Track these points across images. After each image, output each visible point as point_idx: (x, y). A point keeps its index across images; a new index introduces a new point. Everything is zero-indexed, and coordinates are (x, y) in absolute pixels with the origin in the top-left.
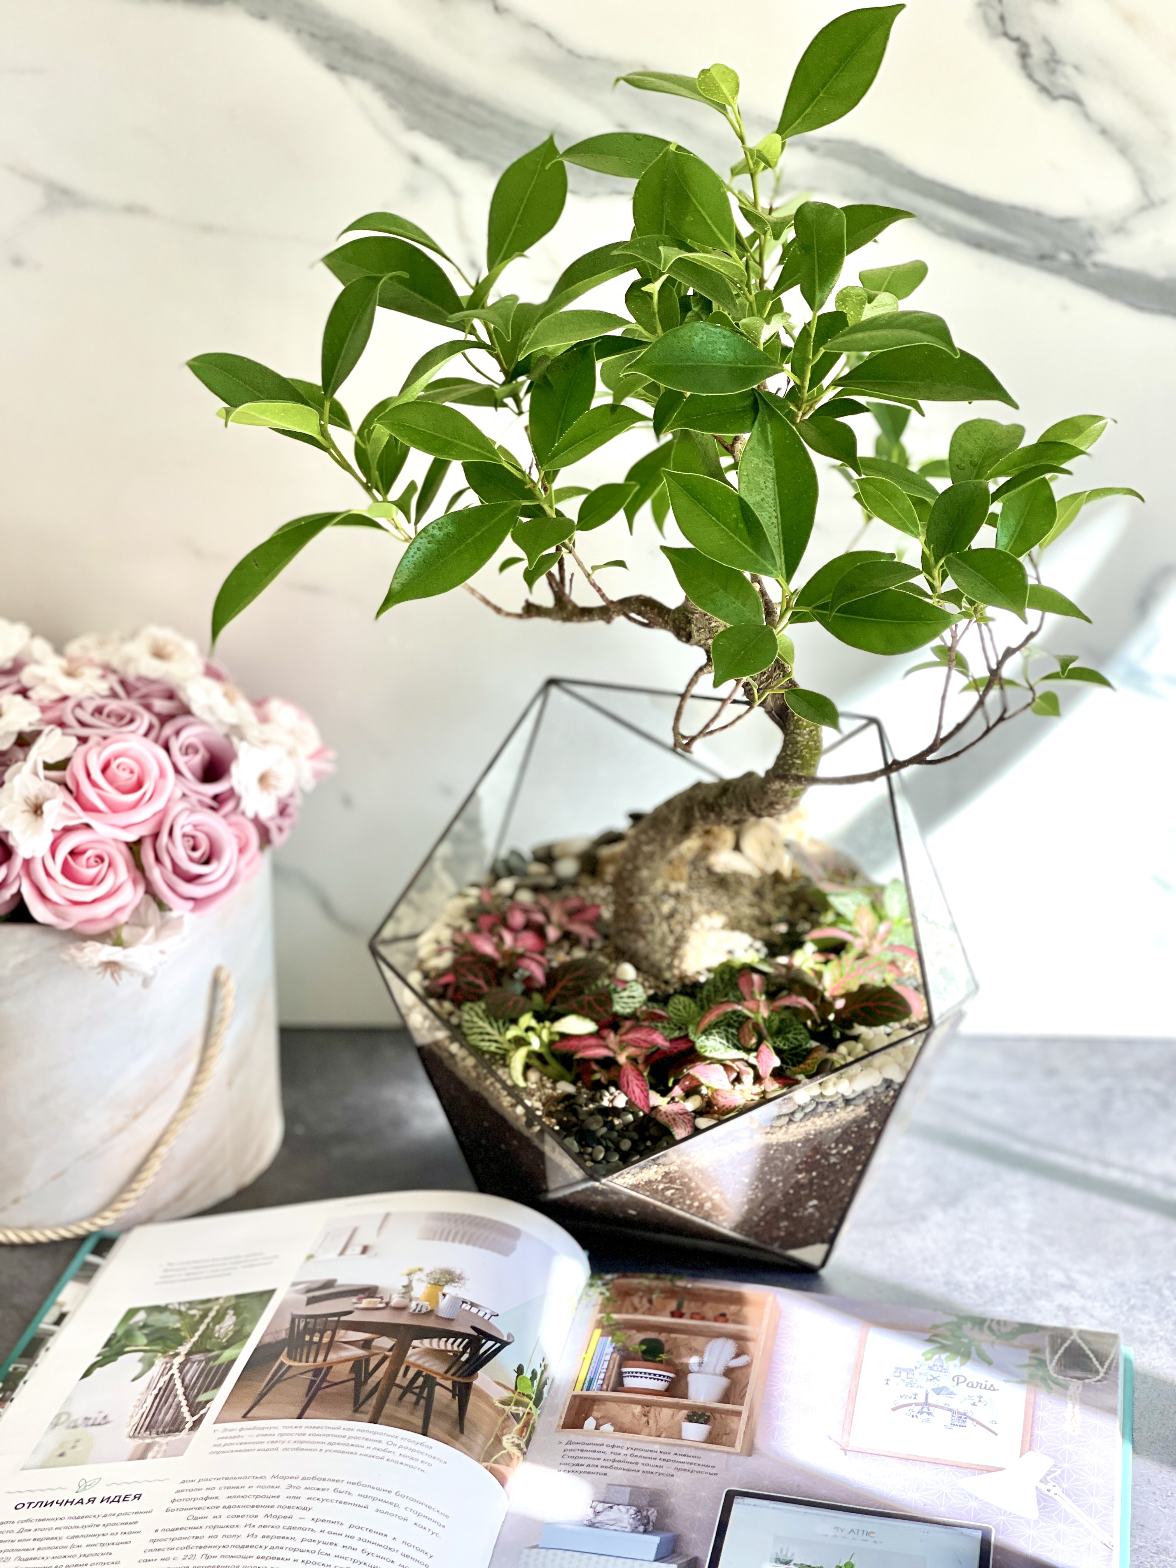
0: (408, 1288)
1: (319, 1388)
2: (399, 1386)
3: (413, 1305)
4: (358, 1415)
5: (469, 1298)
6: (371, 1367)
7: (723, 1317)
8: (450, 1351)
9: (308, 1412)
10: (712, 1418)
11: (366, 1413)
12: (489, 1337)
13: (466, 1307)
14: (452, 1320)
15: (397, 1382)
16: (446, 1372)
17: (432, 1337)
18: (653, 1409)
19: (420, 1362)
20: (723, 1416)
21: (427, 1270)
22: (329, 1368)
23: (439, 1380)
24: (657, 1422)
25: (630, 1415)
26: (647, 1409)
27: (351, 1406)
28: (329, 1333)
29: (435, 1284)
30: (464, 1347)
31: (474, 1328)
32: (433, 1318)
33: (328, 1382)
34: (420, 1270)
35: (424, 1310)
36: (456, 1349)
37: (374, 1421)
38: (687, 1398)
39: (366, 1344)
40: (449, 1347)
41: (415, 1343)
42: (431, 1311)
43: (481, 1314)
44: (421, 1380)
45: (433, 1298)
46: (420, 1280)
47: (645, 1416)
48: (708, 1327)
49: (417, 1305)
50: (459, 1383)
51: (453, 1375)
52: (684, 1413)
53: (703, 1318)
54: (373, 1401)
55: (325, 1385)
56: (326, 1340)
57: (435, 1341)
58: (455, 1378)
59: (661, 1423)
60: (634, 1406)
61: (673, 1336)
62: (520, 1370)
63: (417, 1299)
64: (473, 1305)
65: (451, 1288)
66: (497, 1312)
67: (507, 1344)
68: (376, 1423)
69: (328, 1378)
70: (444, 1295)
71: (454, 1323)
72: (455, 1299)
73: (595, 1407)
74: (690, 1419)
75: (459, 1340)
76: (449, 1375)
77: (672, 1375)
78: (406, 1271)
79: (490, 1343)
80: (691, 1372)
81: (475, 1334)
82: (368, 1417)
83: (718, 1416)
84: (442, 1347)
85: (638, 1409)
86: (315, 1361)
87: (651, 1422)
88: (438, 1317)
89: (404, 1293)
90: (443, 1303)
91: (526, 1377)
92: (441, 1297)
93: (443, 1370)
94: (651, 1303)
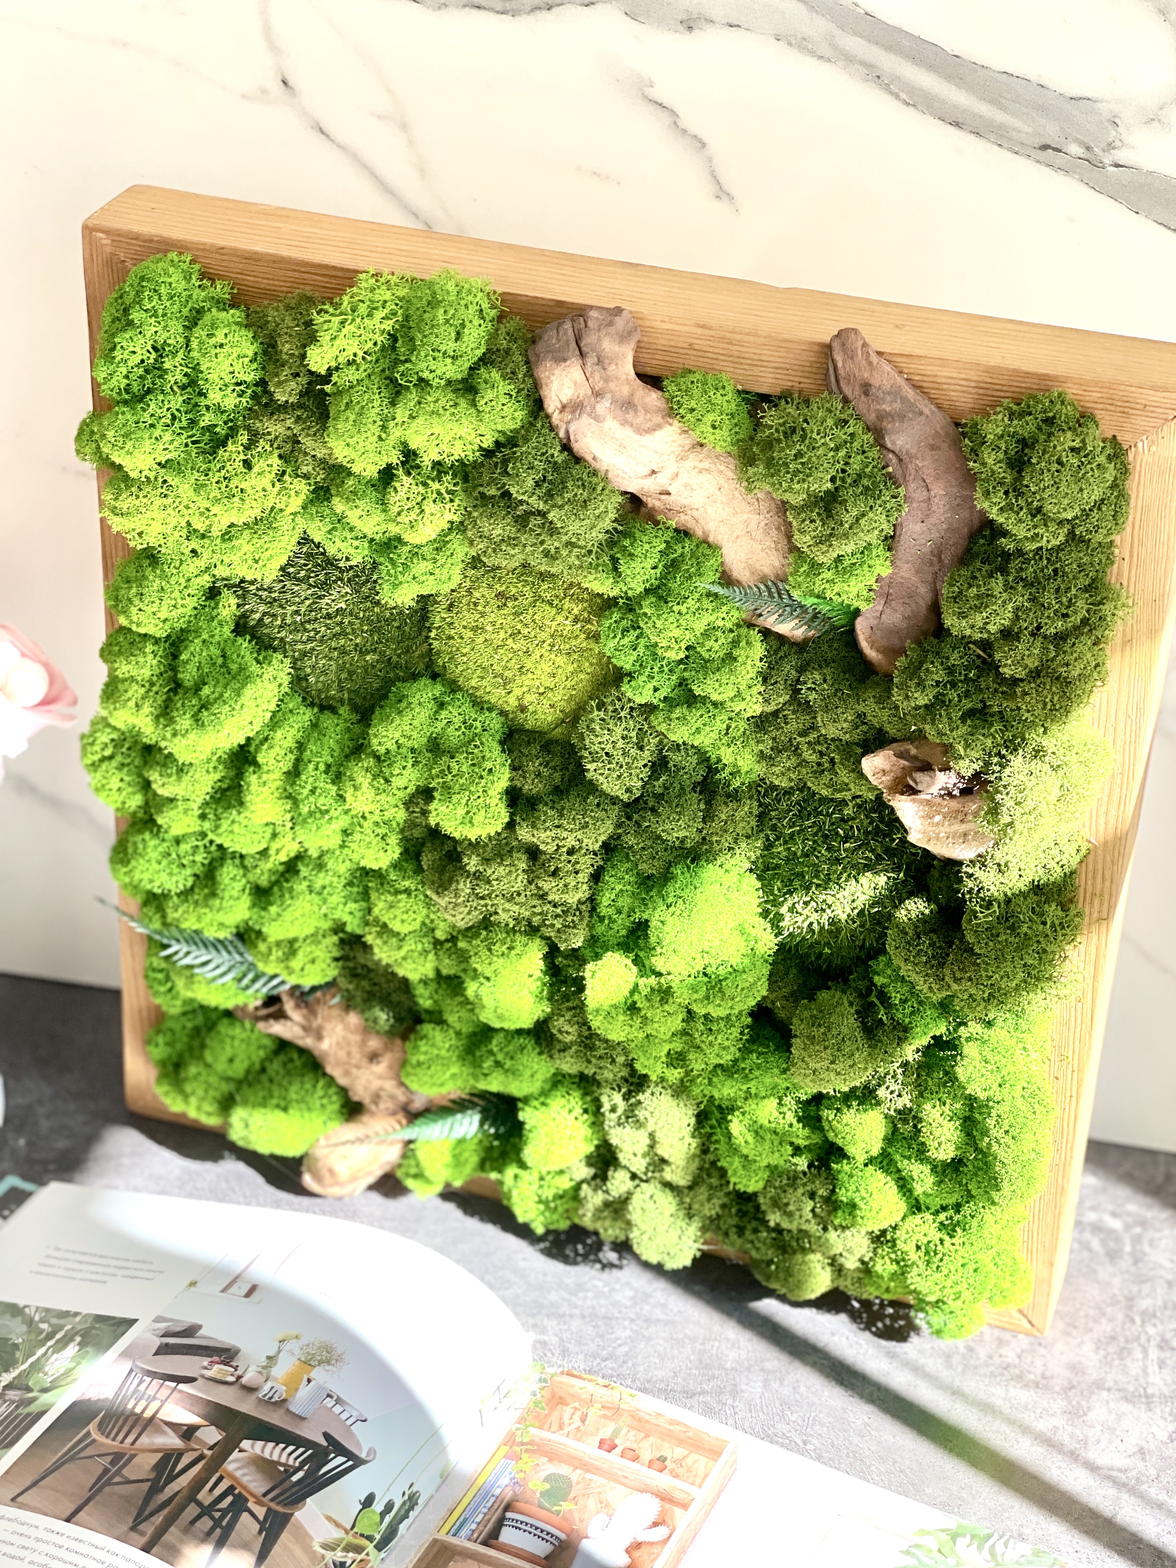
0: (272, 1360)
1: (109, 1483)
2: (199, 1504)
3: (266, 1388)
4: (133, 1535)
5: (338, 1391)
6: (180, 1467)
7: (660, 1464)
8: (282, 1464)
9: (81, 1514)
11: (143, 1534)
12: (341, 1450)
13: (329, 1403)
14: (302, 1419)
15: (200, 1497)
16: (265, 1495)
23: (250, 1505)
28: (157, 1403)
29: (305, 1363)
30: (301, 1463)
31: (326, 1436)
32: (282, 1411)
33: (123, 1476)
34: (297, 1337)
35: (276, 1398)
36: (291, 1462)
39: (188, 1432)
40: (283, 1459)
41: (246, 1444)
43: (344, 1416)
44: (230, 1499)
45: (293, 1382)
46: (292, 1353)
48: (637, 1472)
49: (272, 1388)
50: (276, 1512)
51: (272, 1500)
53: (636, 1459)
54: (158, 1519)
55: (117, 1479)
56: (148, 1413)
58: (273, 1505)
61: (588, 1477)
62: (368, 1502)
63: (275, 1379)
64: (339, 1401)
65: (323, 1372)
66: (366, 1415)
67: (364, 1462)
68: (148, 1552)
69: (125, 1472)
70: (309, 1381)
71: (305, 1423)
72: (321, 1388)
73: (452, 1563)
75: (301, 1450)
76: (266, 1500)
77: (562, 1537)
78: (281, 1337)
79: (341, 1459)
80: (587, 1538)
81: (325, 1444)
82: (143, 1540)
84: (275, 1457)
86: (122, 1442)
88: (288, 1410)
89: (264, 1368)
90: (304, 1392)
91: (373, 1512)
92: (305, 1382)
93: (263, 1490)
94: (583, 1421)
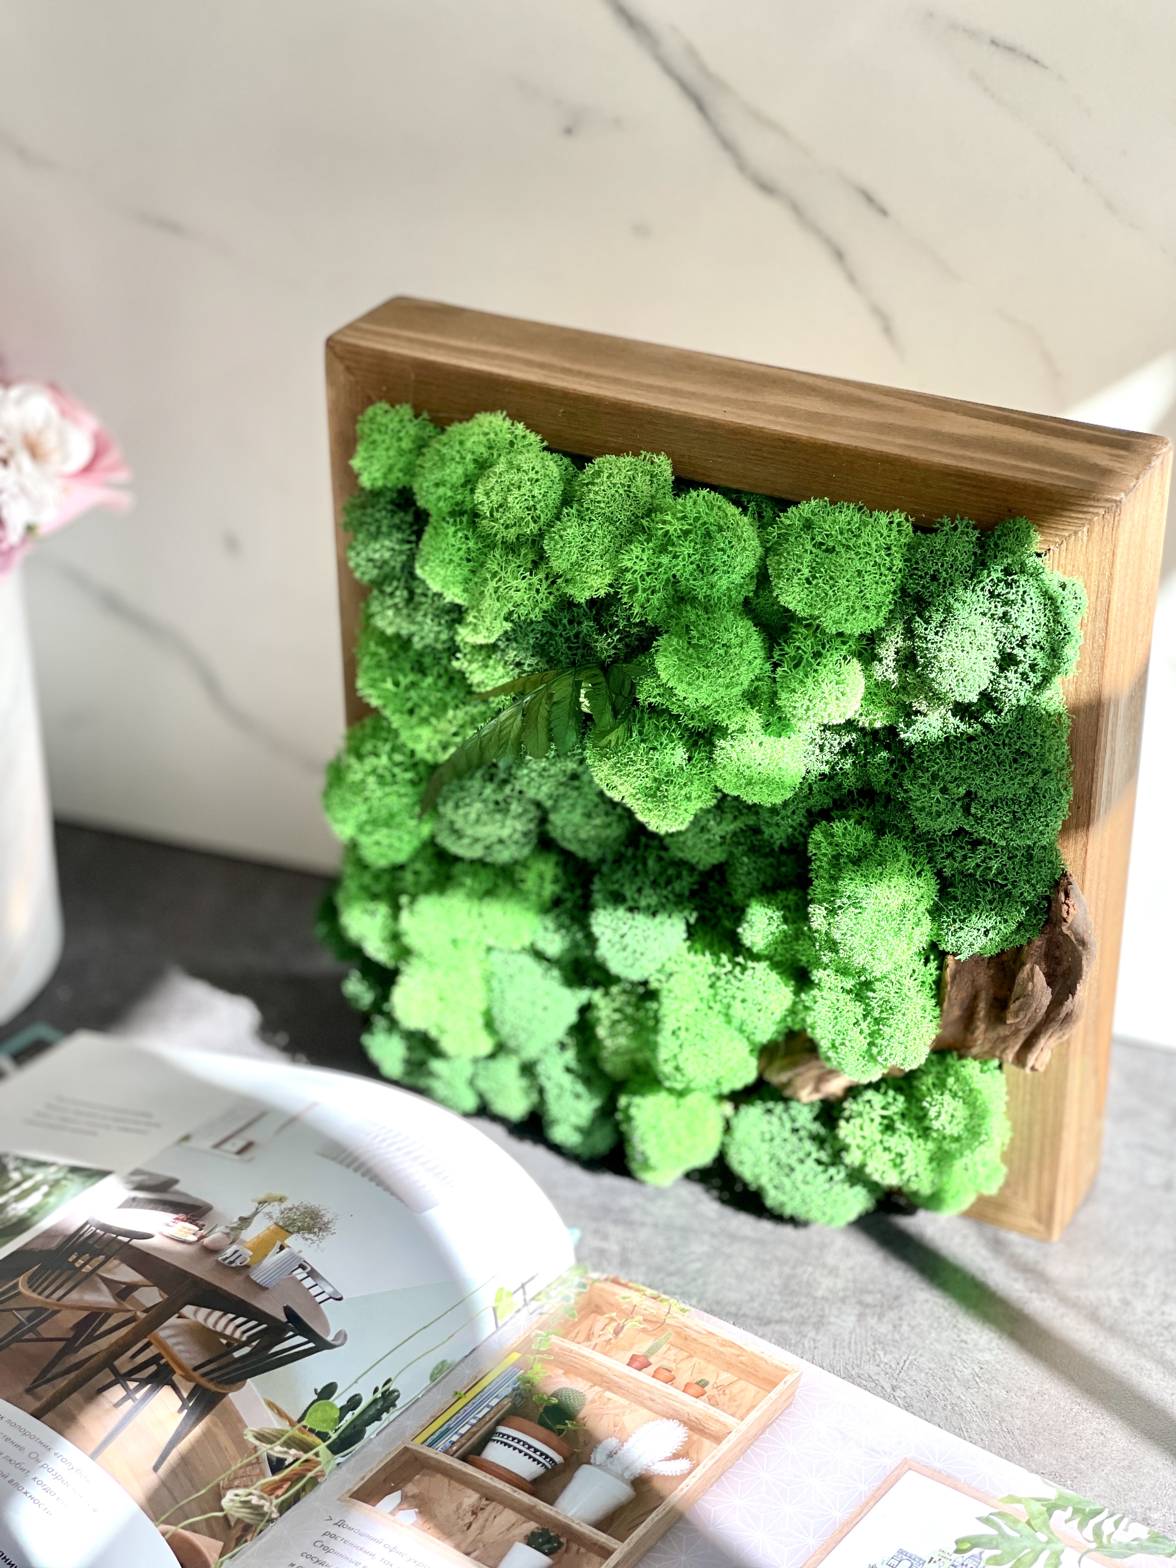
0: (245, 1222)
1: (18, 1340)
2: (114, 1371)
3: (229, 1251)
4: (28, 1398)
5: (314, 1262)
6: (105, 1327)
7: (698, 1388)
8: (225, 1337)
10: (564, 1548)
11: (38, 1398)
12: (303, 1328)
13: (300, 1274)
14: (263, 1288)
15: (117, 1363)
16: (196, 1369)
17: (215, 1309)
18: (494, 1503)
19: (170, 1342)
20: (582, 1550)
21: (287, 1204)
22: (56, 1312)
23: (176, 1378)
24: (483, 1527)
25: (454, 1506)
26: (484, 1502)
27: (30, 1380)
28: (102, 1257)
29: (282, 1228)
30: (249, 1337)
31: (288, 1311)
32: (240, 1278)
33: (36, 1333)
34: (281, 1200)
35: (238, 1263)
36: (237, 1335)
37: (38, 1415)
38: (552, 1504)
39: (126, 1292)
40: (228, 1332)
41: (188, 1310)
42: (247, 1267)
43: (313, 1292)
44: (153, 1368)
45: (262, 1247)
46: (269, 1216)
47: (474, 1513)
48: (668, 1396)
49: (236, 1252)
50: (206, 1391)
51: (204, 1375)
52: (532, 1526)
53: (670, 1380)
54: (62, 1383)
55: (31, 1336)
56: (88, 1268)
57: (217, 1314)
58: (203, 1382)
59: (486, 1533)
60: (470, 1492)
61: (608, 1394)
62: (328, 1391)
63: (243, 1242)
64: (312, 1274)
65: (300, 1240)
66: (343, 1293)
67: (329, 1346)
68: (38, 1418)
69: (40, 1328)
70: (282, 1248)
71: (264, 1295)
72: (293, 1257)
73: (417, 1477)
74: (532, 1541)
75: (253, 1323)
76: (196, 1374)
77: (558, 1458)
78: (261, 1196)
79: (300, 1339)
80: (589, 1463)
81: (284, 1319)
82: (37, 1405)
83: (574, 1547)
84: (219, 1328)
85: (471, 1498)
86: (48, 1297)
87: (474, 1526)
88: (248, 1277)
89: (233, 1229)
90: (273, 1259)
91: (332, 1406)
92: (276, 1248)
93: (196, 1363)
94: (617, 1333)
